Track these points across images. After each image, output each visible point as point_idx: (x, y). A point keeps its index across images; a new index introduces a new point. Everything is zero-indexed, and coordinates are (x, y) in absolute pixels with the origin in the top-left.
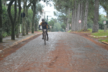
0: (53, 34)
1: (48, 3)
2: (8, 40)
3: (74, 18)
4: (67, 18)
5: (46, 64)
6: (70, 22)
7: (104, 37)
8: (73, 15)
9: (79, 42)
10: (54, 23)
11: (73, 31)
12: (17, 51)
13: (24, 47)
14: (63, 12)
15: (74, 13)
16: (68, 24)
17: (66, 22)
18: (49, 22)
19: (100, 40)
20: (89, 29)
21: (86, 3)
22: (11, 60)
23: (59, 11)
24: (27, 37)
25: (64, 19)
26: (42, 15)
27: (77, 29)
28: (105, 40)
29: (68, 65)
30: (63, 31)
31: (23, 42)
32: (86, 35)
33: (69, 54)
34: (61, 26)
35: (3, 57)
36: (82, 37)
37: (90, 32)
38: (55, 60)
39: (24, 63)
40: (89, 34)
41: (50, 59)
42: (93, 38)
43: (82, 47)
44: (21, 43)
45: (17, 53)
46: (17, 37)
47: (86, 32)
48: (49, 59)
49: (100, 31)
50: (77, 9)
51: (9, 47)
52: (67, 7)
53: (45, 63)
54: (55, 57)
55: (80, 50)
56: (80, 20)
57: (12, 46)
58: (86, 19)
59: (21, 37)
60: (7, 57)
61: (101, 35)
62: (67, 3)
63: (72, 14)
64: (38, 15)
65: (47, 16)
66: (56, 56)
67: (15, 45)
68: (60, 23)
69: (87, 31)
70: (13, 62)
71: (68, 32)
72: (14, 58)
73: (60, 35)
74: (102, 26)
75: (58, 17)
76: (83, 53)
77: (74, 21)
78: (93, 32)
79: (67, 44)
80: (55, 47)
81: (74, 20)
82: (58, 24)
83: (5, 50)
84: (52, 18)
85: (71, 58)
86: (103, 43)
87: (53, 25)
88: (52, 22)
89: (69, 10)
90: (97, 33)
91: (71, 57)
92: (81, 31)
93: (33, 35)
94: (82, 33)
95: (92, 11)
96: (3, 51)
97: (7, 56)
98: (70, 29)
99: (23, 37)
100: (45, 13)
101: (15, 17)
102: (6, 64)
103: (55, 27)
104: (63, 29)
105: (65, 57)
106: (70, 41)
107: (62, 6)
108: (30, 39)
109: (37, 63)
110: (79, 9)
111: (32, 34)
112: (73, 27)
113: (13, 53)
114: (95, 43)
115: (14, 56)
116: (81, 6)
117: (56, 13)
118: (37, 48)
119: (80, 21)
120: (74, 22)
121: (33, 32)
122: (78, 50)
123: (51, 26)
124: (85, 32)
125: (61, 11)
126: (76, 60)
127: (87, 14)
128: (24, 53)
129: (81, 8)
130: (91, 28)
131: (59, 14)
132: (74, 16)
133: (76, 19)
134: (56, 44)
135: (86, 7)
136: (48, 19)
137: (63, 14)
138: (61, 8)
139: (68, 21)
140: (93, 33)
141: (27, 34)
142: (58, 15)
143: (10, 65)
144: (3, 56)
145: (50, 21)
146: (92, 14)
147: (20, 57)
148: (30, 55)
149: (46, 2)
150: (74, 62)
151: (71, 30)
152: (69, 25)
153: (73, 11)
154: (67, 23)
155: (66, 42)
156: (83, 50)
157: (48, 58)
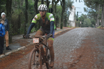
0: (82, 30)
4: (97, 14)
5: (68, 64)
6: (100, 18)
10: (84, 19)
11: (102, 26)
14: (93, 8)
16: (97, 20)
17: (96, 18)
18: (80, 18)
23: (89, 8)
25: (94, 15)
26: (71, 11)
29: (92, 66)
33: (95, 53)
34: (91, 22)
38: (78, 59)
41: (73, 58)
48: (71, 58)
52: (97, 3)
54: (79, 56)
60: (27, 55)
63: (102, 10)
64: (67, 11)
65: (78, 12)
66: (81, 55)
68: (90, 19)
71: (98, 28)
73: (89, 31)
75: (88, 13)
79: (94, 41)
80: (81, 44)
82: (88, 20)
83: (28, 46)
84: (82, 14)
85: (97, 58)
87: (83, 21)
88: (82, 18)
89: (99, 6)
91: (97, 56)
93: (61, 31)
96: (26, 47)
97: (28, 53)
98: (100, 24)
100: (75, 9)
103: (85, 23)
104: (93, 25)
105: (91, 56)
106: (98, 38)
107: (92, 2)
108: (58, 35)
111: (61, 29)
112: (103, 23)
117: (86, 9)
118: (62, 45)
120: (103, 18)
123: (81, 22)
125: (91, 7)
126: (102, 61)
131: (89, 10)
134: (82, 40)
136: (78, 14)
137: (94, 10)
138: (91, 5)
139: (98, 17)
142: (88, 11)
144: (24, 53)
145: (80, 16)
150: (100, 62)
151: (100, 26)
152: (99, 21)
153: (103, 7)
155: (94, 39)
157: (71, 56)
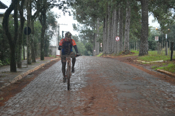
1: (67, 10)
2: (5, 72)
3: (107, 33)
5: (79, 109)
6: (100, 41)
7: (158, 62)
8: (105, 29)
9: (122, 72)
11: (106, 54)
12: (23, 90)
13: (33, 83)
14: (88, 25)
15: (107, 25)
16: (96, 43)
17: (92, 40)
19: (153, 67)
20: (132, 51)
21: (127, 9)
22: (18, 105)
24: (35, 67)
25: (89, 35)
26: (55, 31)
27: (113, 51)
28: (162, 67)
29: (115, 110)
30: (88, 55)
31: (29, 74)
32: (130, 60)
33: (112, 92)
34: (86, 47)
35: (3, 101)
36: (124, 63)
37: (134, 55)
38: (91, 102)
39: (42, 110)
40: (134, 59)
41: (83, 101)
42: (142, 64)
43: (130, 79)
44: (26, 76)
45: (24, 93)
46: (20, 67)
47: (129, 55)
49: (150, 52)
50: (111, 19)
51: (9, 84)
52: (94, 16)
53: (76, 108)
54: (90, 97)
55: (127, 84)
56: (117, 36)
57: (13, 81)
58: (127, 35)
59: (26, 66)
60: (10, 101)
61: (154, 59)
62: (95, 9)
63: (104, 27)
64: (48, 31)
65: (63, 32)
66: (92, 96)
67: (18, 81)
68: (84, 42)
69: (129, 53)
70: (22, 107)
71: (98, 56)
72: (22, 102)
73: (88, 62)
74: (152, 44)
75: (81, 33)
76: (134, 89)
77: (107, 39)
78: (141, 55)
79: (104, 76)
80: (86, 81)
81: (107, 36)
82: (81, 44)
83: (3, 88)
85: (117, 99)
86: (159, 71)
89: (98, 20)
90: (148, 57)
91: (116, 96)
92: (120, 54)
94: (121, 56)
95: (137, 21)
97: (9, 99)
98: (100, 51)
99: (29, 66)
100: (59, 27)
101: (16, 35)
102: (11, 112)
104: (89, 52)
105: (107, 97)
106: (107, 71)
107: (86, 14)
108: (41, 70)
109: (63, 108)
110: (115, 19)
111: (42, 61)
112: (106, 48)
113: (19, 94)
114: (148, 73)
115: (21, 98)
116: (117, 14)
117: (76, 26)
118: (57, 85)
119: (118, 39)
120: (106, 41)
121: (42, 59)
122: (125, 84)
124: (126, 56)
125: (84, 23)
126: (125, 102)
127: (129, 26)
128: (36, 92)
129: (118, 17)
130: (136, 49)
131: (82, 27)
132: (107, 30)
133: (110, 35)
134: (85, 76)
135: (127, 15)
137: (89, 27)
138: (85, 19)
139: (97, 39)
140: (141, 57)
141: (34, 61)
142: (80, 29)
143: (18, 113)
146: (136, 25)
147: (31, 99)
148: (47, 95)
149: (62, 9)
150: (124, 104)
152: (98, 46)
153: (104, 22)
154: (94, 42)
155: (102, 73)
156: (133, 85)
